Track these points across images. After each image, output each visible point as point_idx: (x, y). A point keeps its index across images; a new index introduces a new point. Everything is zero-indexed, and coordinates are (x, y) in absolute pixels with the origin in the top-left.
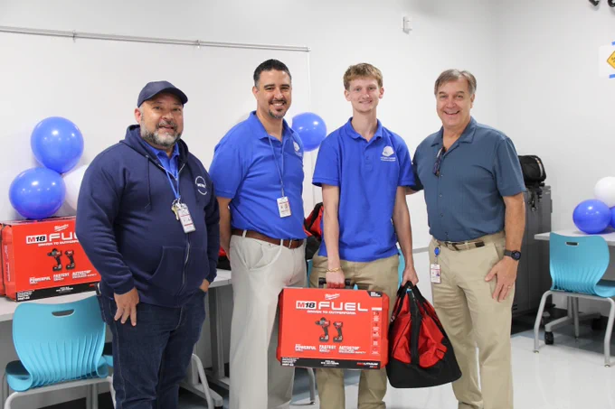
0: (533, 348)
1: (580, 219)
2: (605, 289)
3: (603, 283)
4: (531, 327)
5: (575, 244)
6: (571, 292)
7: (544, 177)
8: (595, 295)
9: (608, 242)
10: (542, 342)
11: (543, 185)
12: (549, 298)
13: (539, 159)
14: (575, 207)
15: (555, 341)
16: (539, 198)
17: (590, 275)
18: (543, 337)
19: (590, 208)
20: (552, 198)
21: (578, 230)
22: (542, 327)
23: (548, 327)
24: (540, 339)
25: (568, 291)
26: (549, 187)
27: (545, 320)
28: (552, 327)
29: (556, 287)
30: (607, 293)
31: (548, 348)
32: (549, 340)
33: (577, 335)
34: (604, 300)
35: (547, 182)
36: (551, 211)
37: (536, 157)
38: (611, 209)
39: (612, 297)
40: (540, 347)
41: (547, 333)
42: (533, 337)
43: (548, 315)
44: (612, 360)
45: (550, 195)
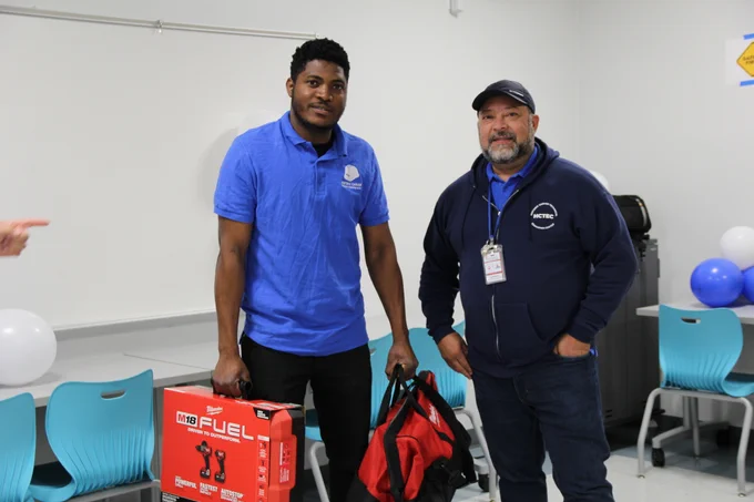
0: (636, 472)
1: (699, 286)
2: (736, 385)
3: (734, 377)
4: (633, 442)
5: (694, 321)
6: (689, 389)
7: (649, 226)
8: (724, 394)
9: (741, 319)
10: (649, 464)
11: (647, 238)
12: (657, 399)
13: (642, 201)
14: (693, 268)
15: (666, 462)
16: (642, 256)
17: (715, 366)
18: (649, 456)
19: (715, 270)
20: (660, 256)
21: (697, 301)
22: (648, 442)
23: (657, 442)
24: (646, 459)
25: (685, 388)
26: (656, 241)
27: (652, 433)
28: (662, 441)
29: (668, 383)
30: (740, 392)
31: (658, 473)
32: (659, 461)
33: (697, 452)
34: (737, 400)
35: (652, 234)
36: (658, 276)
37: (636, 197)
38: (743, 272)
39: (746, 397)
40: (646, 471)
41: (655, 451)
42: (636, 457)
43: (655, 425)
44: (749, 487)
45: (656, 252)
